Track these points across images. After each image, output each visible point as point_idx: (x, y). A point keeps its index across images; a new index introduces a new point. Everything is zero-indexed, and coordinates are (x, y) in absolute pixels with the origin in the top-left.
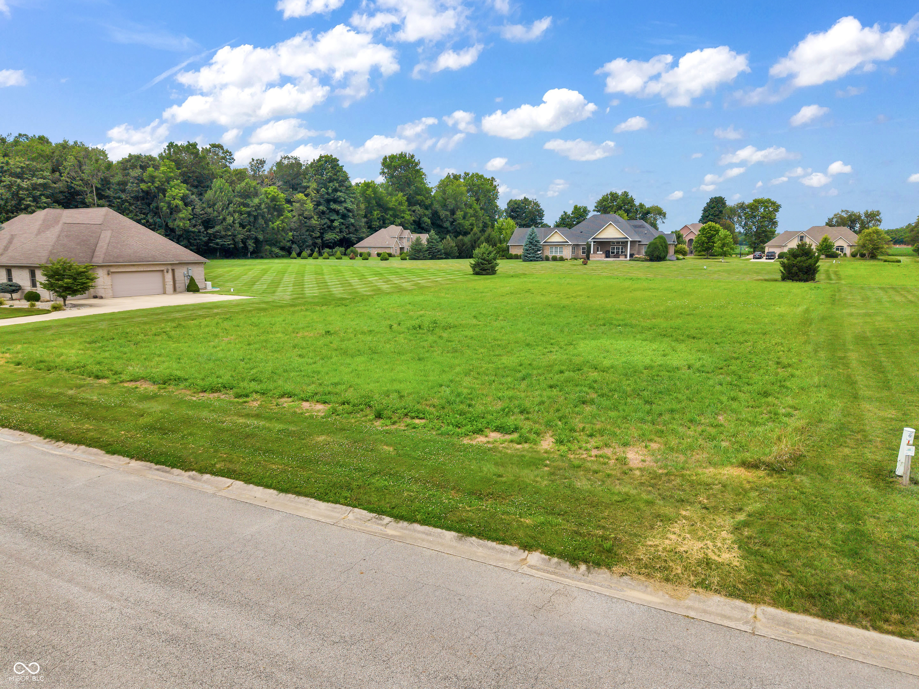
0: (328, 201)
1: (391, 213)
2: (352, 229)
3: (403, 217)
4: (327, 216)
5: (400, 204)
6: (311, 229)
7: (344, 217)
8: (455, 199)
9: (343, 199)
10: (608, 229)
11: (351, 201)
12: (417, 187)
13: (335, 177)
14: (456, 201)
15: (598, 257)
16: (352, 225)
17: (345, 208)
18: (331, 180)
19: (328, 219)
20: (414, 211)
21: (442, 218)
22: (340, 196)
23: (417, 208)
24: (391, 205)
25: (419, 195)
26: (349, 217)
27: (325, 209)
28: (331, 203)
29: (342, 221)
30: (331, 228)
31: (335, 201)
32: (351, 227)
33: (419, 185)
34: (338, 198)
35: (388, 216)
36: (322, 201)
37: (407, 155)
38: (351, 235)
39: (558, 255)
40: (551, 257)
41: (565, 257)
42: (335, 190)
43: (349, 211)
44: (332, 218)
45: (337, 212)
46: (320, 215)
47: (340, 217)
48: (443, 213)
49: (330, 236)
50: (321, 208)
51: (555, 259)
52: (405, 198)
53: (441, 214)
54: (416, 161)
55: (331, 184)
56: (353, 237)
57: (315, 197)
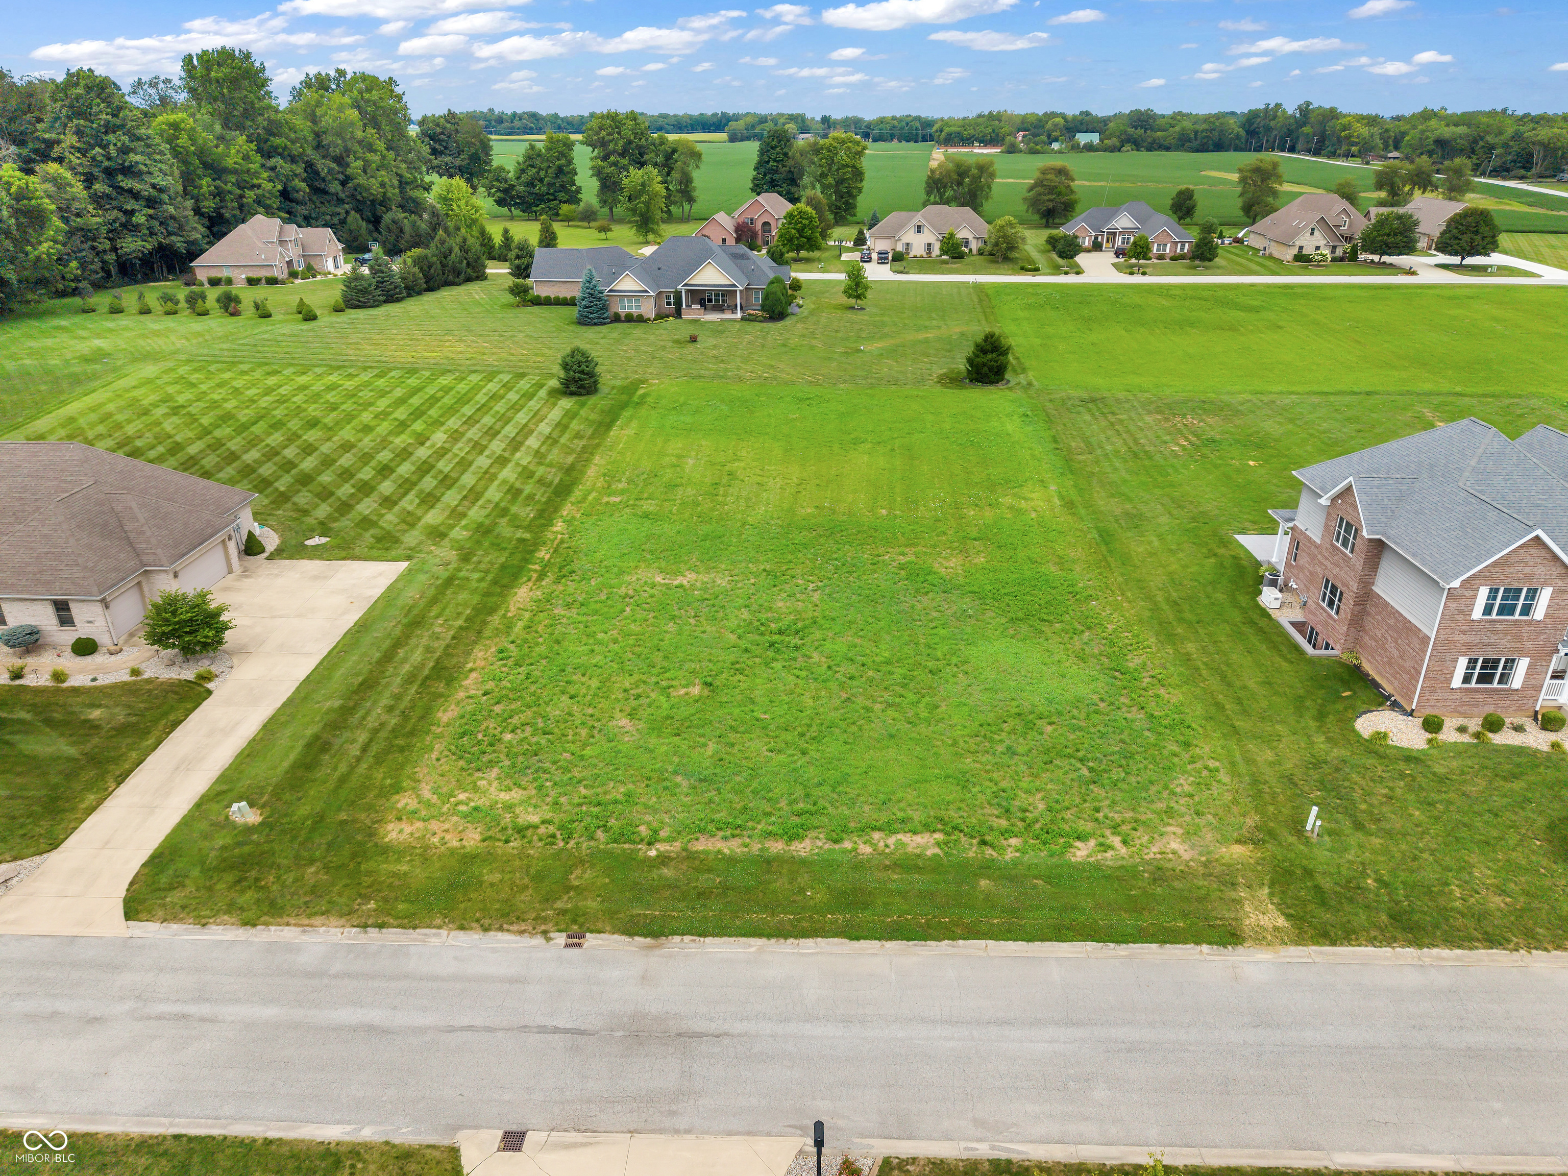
0: (110, 173)
1: (233, 179)
2: (172, 226)
3: (259, 186)
4: (115, 203)
5: (246, 158)
6: (88, 234)
7: (151, 203)
8: (339, 134)
9: (145, 169)
10: (706, 270)
11: (161, 170)
12: (271, 121)
13: (118, 122)
14: (343, 139)
15: (694, 312)
16: (172, 217)
17: (154, 186)
18: (109, 129)
19: (120, 209)
20: (273, 169)
21: (323, 174)
22: (137, 163)
23: (276, 161)
24: (230, 162)
25: (274, 135)
26: (161, 202)
27: (108, 190)
28: (120, 177)
29: (151, 212)
30: (130, 227)
31: (128, 171)
32: (171, 222)
33: (273, 116)
34: (131, 166)
35: (229, 187)
36: (96, 171)
37: (237, 53)
38: (173, 238)
39: (635, 311)
40: (623, 315)
41: (646, 316)
42: (125, 151)
43: (161, 190)
44: (129, 207)
45: (135, 195)
46: (98, 203)
47: (143, 203)
48: (324, 166)
49: (132, 245)
50: (99, 187)
51: (629, 319)
52: (253, 146)
53: (319, 167)
54: (257, 64)
55: (111, 137)
56: (178, 242)
57: (80, 165)
